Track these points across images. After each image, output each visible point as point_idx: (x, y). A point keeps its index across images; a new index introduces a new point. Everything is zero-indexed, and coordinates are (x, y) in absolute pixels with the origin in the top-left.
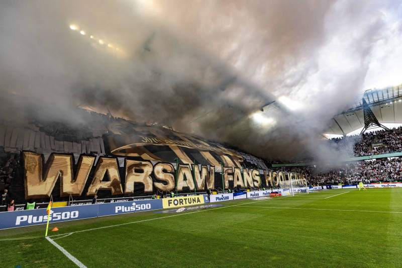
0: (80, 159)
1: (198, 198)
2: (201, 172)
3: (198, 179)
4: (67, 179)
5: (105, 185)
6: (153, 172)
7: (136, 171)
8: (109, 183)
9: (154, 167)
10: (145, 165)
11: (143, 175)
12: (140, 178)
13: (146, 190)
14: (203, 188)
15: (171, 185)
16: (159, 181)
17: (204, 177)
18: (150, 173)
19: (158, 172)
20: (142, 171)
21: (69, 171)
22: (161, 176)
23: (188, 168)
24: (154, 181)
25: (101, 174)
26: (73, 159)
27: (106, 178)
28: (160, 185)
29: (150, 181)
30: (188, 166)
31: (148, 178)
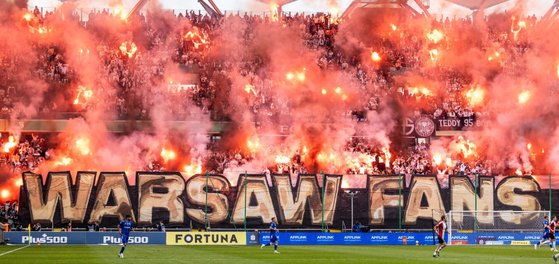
0: (78, 178)
1: (234, 236)
2: (295, 191)
3: (285, 202)
4: (67, 202)
5: (111, 211)
6: (185, 192)
7: (156, 191)
8: (115, 208)
9: (186, 183)
10: (171, 181)
11: (167, 197)
12: (162, 202)
13: (172, 220)
14: (300, 222)
15: (220, 213)
16: (196, 206)
17: (302, 198)
18: (179, 193)
19: (195, 192)
20: (165, 191)
21: (68, 193)
22: (200, 198)
23: (262, 182)
24: (185, 207)
25: (103, 196)
26: (70, 178)
27: (112, 201)
28: (196, 214)
29: (179, 206)
30: (263, 179)
31: (176, 202)
